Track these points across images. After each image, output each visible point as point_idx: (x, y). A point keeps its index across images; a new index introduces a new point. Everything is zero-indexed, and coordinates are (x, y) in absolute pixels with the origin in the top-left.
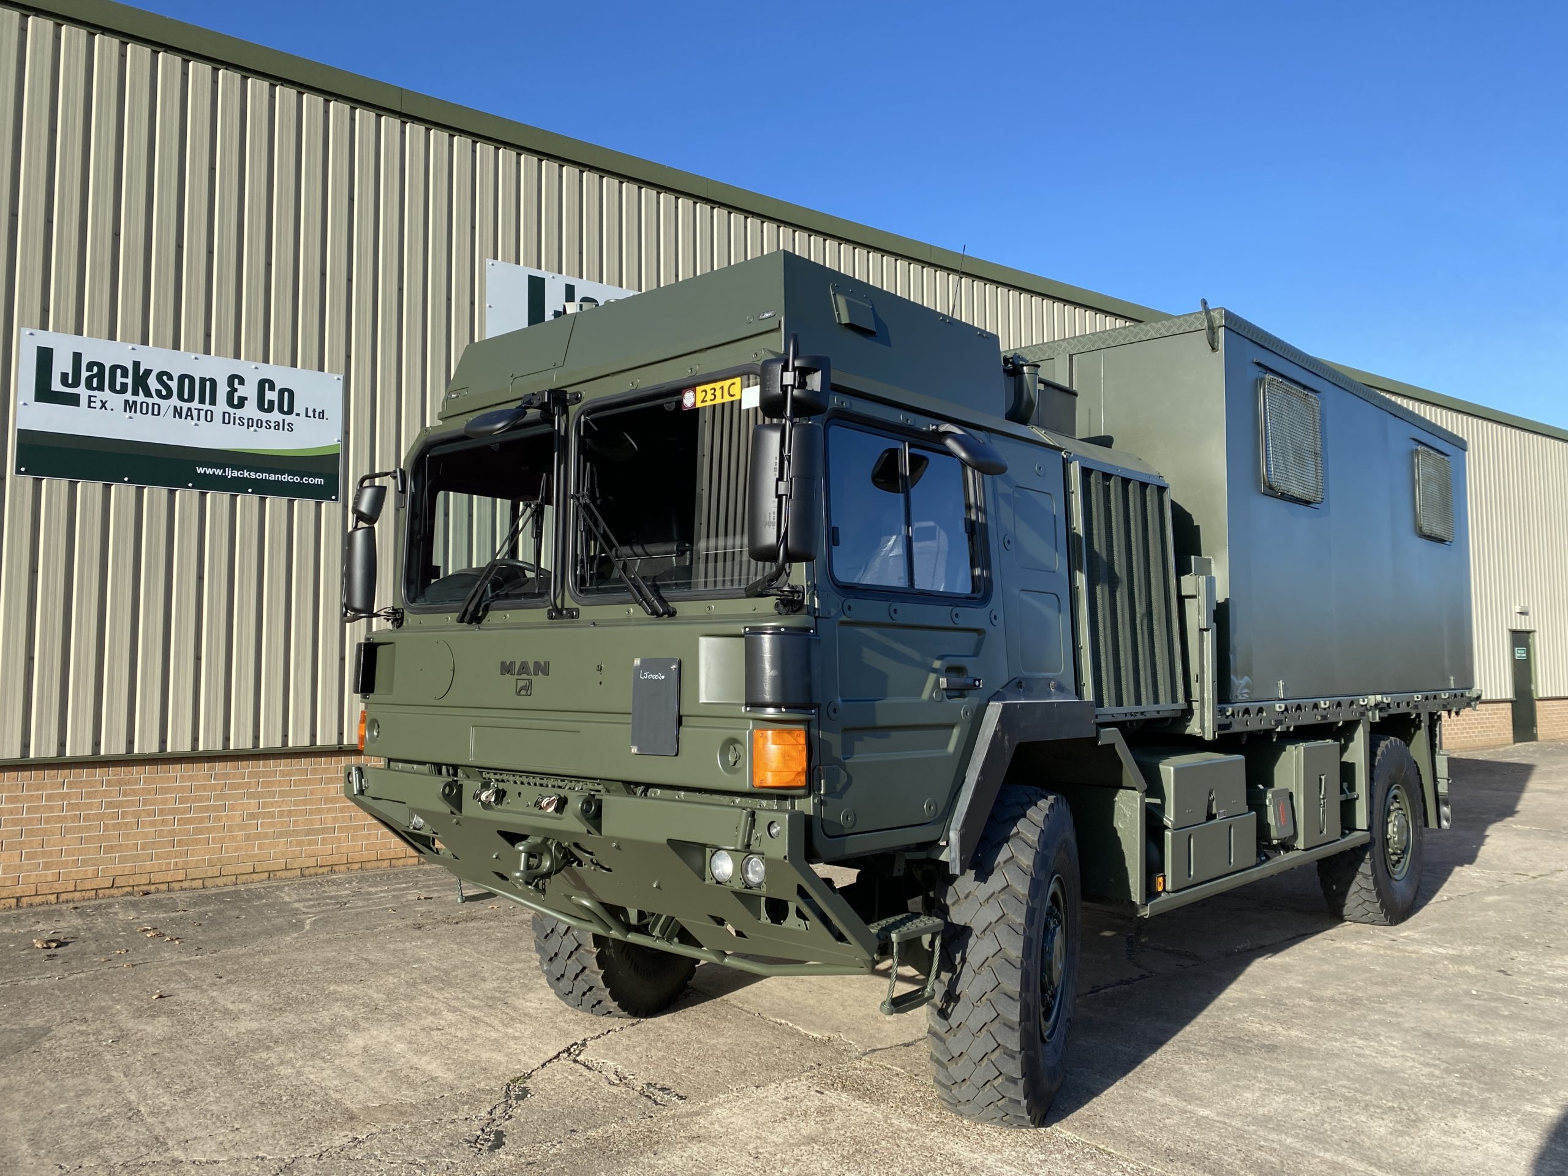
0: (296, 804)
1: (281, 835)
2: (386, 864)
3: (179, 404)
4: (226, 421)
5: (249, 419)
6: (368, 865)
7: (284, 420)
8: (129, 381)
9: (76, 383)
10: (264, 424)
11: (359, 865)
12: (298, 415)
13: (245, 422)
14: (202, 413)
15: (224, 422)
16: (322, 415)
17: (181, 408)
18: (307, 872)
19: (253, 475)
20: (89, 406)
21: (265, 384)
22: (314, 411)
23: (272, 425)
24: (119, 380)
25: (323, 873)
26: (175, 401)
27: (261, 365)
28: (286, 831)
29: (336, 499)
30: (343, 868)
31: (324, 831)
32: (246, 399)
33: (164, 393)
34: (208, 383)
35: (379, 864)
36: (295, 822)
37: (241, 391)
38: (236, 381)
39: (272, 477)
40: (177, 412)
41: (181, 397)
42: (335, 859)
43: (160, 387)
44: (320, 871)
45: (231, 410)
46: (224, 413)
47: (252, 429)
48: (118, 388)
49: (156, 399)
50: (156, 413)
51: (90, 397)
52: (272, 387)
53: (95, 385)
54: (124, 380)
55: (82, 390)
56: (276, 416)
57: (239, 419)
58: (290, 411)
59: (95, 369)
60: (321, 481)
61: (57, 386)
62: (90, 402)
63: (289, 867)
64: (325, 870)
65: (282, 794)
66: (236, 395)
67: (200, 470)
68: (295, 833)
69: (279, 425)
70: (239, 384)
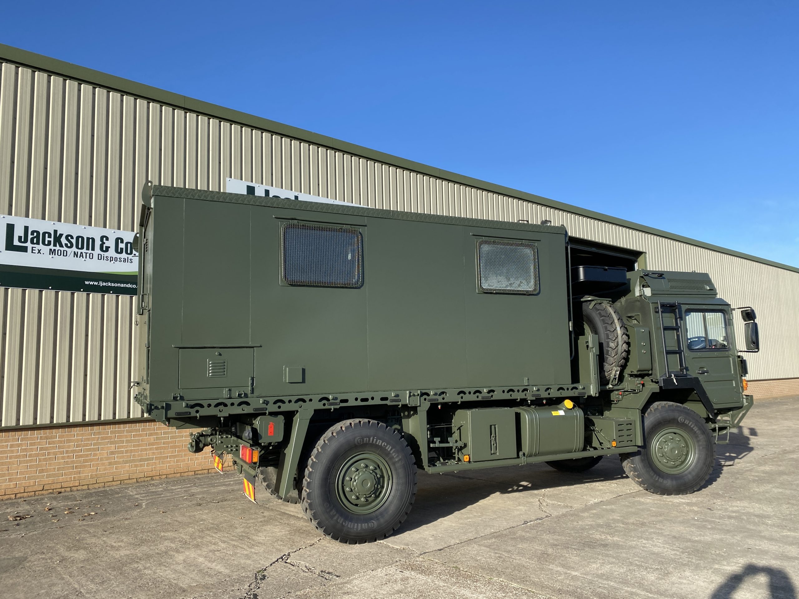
0: (134, 446)
1: (126, 462)
2: (178, 475)
3: (76, 250)
4: (100, 258)
5: (111, 257)
6: (170, 476)
7: (128, 257)
8: (52, 240)
9: (26, 241)
10: (118, 260)
11: (165, 476)
12: (134, 254)
13: (109, 258)
14: (88, 255)
15: (98, 259)
17: (77, 252)
18: (139, 480)
19: (113, 285)
20: (32, 252)
21: (119, 240)
23: (122, 260)
24: (47, 239)
25: (148, 481)
26: (74, 249)
27: (117, 231)
28: (129, 460)
30: (157, 478)
31: (148, 459)
32: (109, 247)
33: (69, 245)
34: (91, 240)
35: (175, 475)
36: (134, 455)
37: (107, 244)
38: (105, 239)
39: (122, 285)
40: (76, 254)
41: (77, 247)
42: (154, 473)
43: (67, 242)
44: (146, 479)
45: (102, 253)
46: (99, 254)
47: (112, 262)
48: (46, 243)
49: (65, 248)
50: (65, 255)
51: (33, 248)
52: (122, 242)
53: (35, 242)
54: (49, 239)
55: (29, 245)
56: (124, 255)
57: (106, 257)
58: (131, 253)
59: (35, 234)
61: (16, 242)
62: (32, 250)
63: (130, 478)
64: (149, 479)
65: (127, 441)
66: (104, 245)
67: (87, 283)
68: (134, 461)
69: (125, 260)
70: (106, 240)
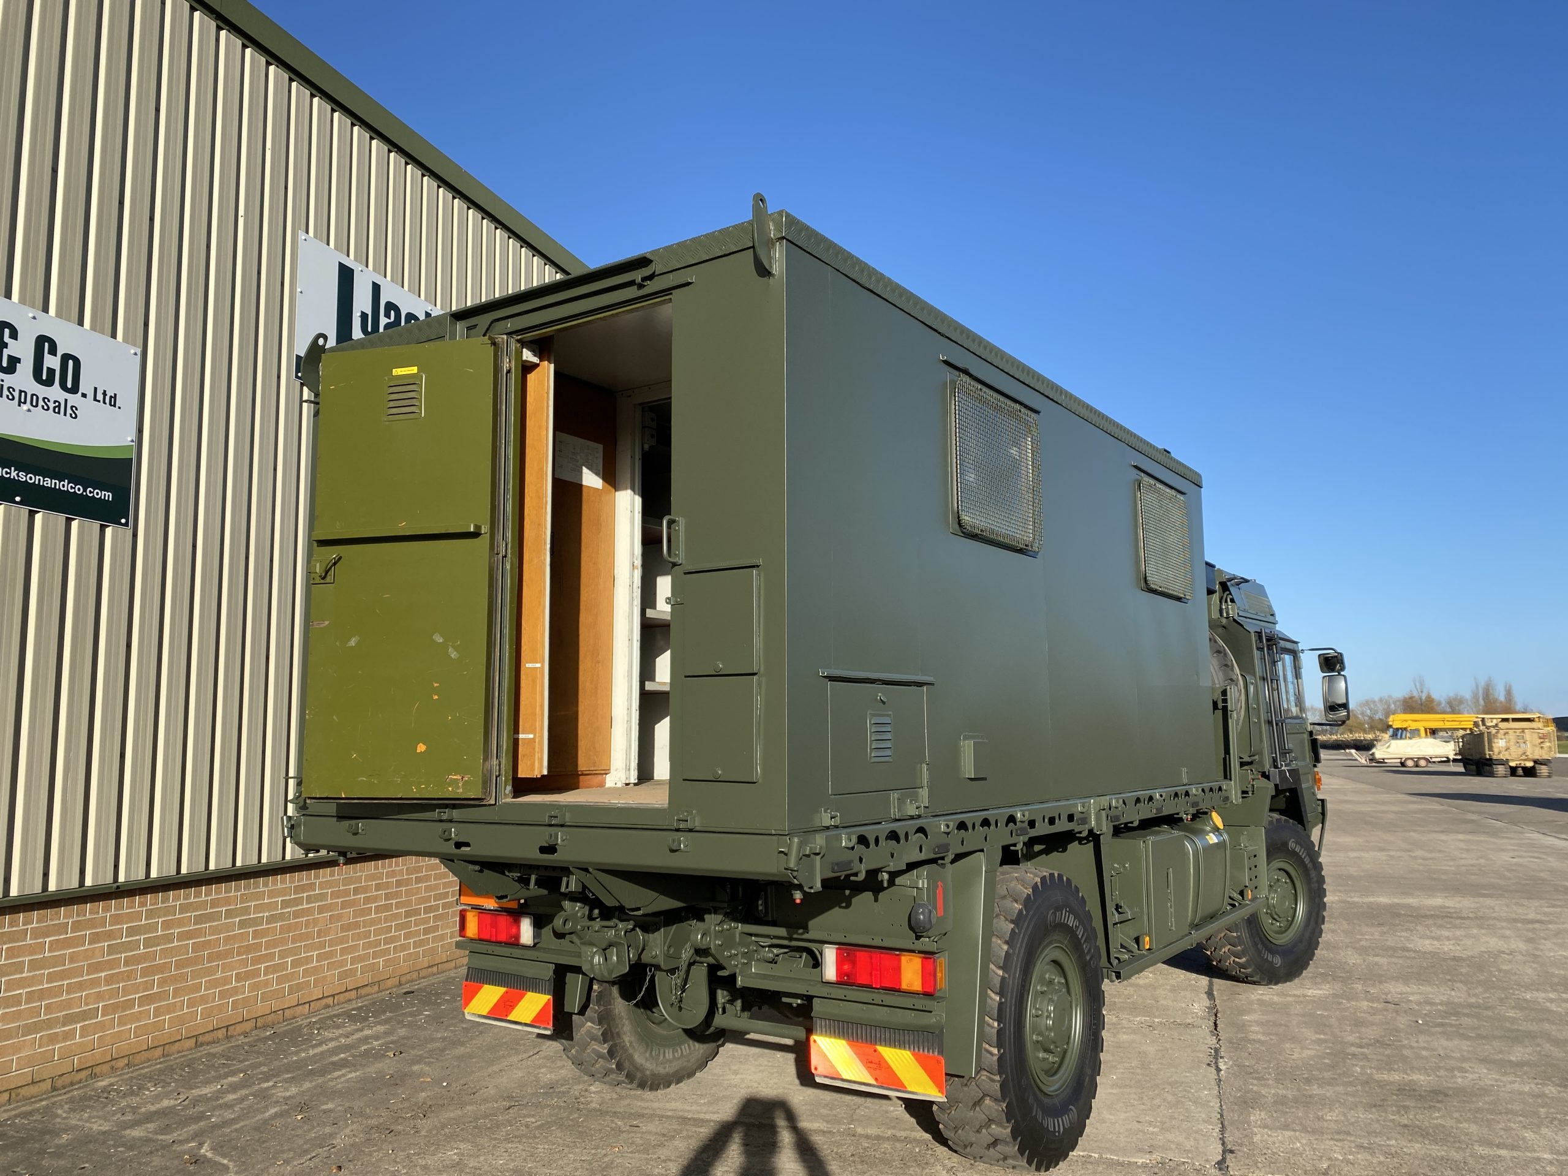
0: (51, 978)
1: (29, 1029)
2: (158, 1052)
5: (21, 392)
6: (138, 1059)
7: (66, 400)
10: (41, 403)
11: (125, 1061)
12: (84, 395)
13: (16, 394)
16: (113, 401)
18: (59, 1083)
19: (22, 477)
21: (44, 344)
22: (105, 394)
23: (51, 405)
25: (80, 1081)
27: (40, 314)
28: (35, 1023)
29: (126, 524)
30: (106, 1068)
31: (84, 1015)
36: (48, 1006)
37: (12, 348)
38: (7, 332)
39: (48, 483)
42: (98, 1055)
44: (77, 1077)
47: (25, 407)
52: (53, 351)
56: (55, 392)
57: (8, 390)
58: (74, 390)
60: (108, 495)
63: (37, 1078)
64: (84, 1074)
65: (35, 965)
66: (5, 353)
68: (49, 1024)
69: (59, 406)
70: (11, 337)
